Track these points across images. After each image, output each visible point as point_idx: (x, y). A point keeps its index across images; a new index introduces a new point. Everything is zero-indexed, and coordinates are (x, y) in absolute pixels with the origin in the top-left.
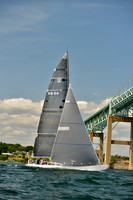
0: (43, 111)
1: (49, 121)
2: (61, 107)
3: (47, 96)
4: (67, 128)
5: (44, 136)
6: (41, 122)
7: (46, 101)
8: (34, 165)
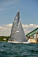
2: (17, 26)
4: (19, 31)
5: (13, 34)
7: (13, 24)
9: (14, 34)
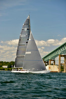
0: (19, 45)
1: (22, 49)
7: (20, 40)
8: (15, 71)
9: (22, 57)
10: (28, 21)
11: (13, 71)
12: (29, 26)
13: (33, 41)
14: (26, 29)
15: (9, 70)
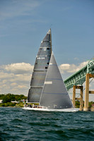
0: (34, 71)
1: (39, 77)
3: (37, 60)
5: (35, 88)
6: (32, 79)
8: (28, 108)
10: (49, 36)
11: (25, 108)
12: (50, 44)
13: (56, 65)
14: (45, 49)
15: (4, 106)
